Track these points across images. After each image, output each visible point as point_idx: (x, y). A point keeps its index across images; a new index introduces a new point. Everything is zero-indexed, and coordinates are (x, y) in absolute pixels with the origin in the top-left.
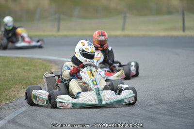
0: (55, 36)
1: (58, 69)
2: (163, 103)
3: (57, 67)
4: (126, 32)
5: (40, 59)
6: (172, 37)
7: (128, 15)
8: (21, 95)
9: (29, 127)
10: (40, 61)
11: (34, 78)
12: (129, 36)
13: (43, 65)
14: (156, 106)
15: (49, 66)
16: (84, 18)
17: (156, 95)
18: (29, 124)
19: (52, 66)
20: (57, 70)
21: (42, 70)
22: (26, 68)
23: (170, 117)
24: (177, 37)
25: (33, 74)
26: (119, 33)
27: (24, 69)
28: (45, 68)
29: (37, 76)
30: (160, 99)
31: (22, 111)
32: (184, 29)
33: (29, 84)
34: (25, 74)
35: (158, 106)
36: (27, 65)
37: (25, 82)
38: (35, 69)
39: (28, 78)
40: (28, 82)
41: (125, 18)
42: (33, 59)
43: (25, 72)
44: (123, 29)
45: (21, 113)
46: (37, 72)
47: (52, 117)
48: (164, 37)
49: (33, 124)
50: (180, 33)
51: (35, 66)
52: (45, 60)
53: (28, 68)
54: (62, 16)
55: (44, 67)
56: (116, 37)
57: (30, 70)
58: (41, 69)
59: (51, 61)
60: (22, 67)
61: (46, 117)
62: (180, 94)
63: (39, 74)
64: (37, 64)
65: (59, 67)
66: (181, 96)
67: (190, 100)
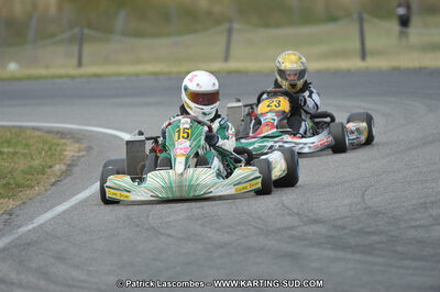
0: (73, 77)
1: (79, 151)
2: (316, 221)
3: (77, 145)
4: (232, 65)
6: (336, 73)
7: (236, 25)
9: (12, 284)
10: (37, 133)
11: (25, 173)
12: (238, 72)
13: (45, 142)
15: (58, 145)
16: (139, 34)
17: (302, 204)
18: (13, 276)
19: (65, 144)
20: (77, 155)
21: (43, 153)
22: (5, 150)
23: (332, 254)
24: (348, 72)
25: (22, 165)
26: (217, 65)
28: (50, 149)
29: (31, 167)
30: (310, 214)
32: (363, 55)
33: (14, 186)
34: (3, 163)
35: (306, 228)
36: (9, 143)
37: (4, 181)
38: (26, 151)
39: (10, 172)
40: (12, 181)
41: (230, 31)
42: (21, 127)
43: (3, 160)
44: (226, 58)
46: (32, 158)
47: (65, 259)
49: (23, 277)
50: (355, 64)
51: (27, 145)
52: (49, 131)
53: (11, 150)
54: (86, 31)
55: (46, 147)
57: (15, 154)
58: (40, 153)
59: (62, 134)
61: (53, 260)
62: (355, 200)
63: (36, 163)
64: (31, 141)
65: (83, 146)
66: (357, 204)
67: (377, 214)
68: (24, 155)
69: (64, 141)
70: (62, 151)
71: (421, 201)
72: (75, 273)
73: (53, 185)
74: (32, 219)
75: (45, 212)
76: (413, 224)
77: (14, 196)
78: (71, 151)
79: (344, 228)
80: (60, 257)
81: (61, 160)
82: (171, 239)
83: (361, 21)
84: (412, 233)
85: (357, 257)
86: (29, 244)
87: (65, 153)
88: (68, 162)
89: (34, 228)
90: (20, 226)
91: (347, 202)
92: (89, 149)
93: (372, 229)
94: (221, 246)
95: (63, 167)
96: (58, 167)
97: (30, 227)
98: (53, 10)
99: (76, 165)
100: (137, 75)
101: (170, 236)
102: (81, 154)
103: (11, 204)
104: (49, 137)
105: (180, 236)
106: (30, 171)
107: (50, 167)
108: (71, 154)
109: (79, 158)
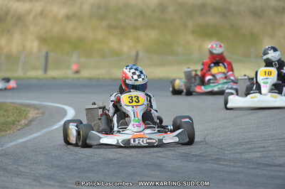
0: (40, 79)
1: (38, 114)
3: (37, 111)
5: (14, 103)
10: (13, 105)
11: (3, 124)
13: (17, 109)
15: (25, 110)
19: (29, 111)
20: (36, 116)
21: (15, 115)
28: (20, 113)
29: (6, 121)
38: (5, 113)
42: (4, 103)
46: (8, 117)
51: (6, 111)
52: (21, 104)
55: (18, 111)
59: (28, 106)
63: (10, 119)
64: (9, 109)
65: (40, 112)
68: (4, 116)
69: (29, 109)
70: (27, 114)
73: (19, 130)
81: (25, 118)
87: (29, 115)
88: (30, 119)
92: (43, 113)
95: (27, 122)
96: (23, 122)
99: (34, 121)
102: (39, 115)
106: (6, 123)
107: (19, 121)
108: (32, 115)
109: (37, 118)
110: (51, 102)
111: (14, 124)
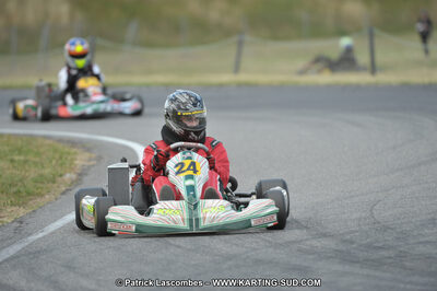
1: (90, 160)
2: (324, 235)
3: (87, 155)
4: (243, 77)
6: (345, 87)
7: (248, 38)
8: (5, 219)
10: (48, 142)
11: (36, 182)
12: (248, 85)
13: (56, 151)
14: (308, 243)
15: (69, 154)
16: (149, 45)
17: (310, 218)
18: (23, 284)
19: (75, 153)
20: (87, 164)
21: (54, 162)
22: (16, 158)
23: (338, 267)
24: (357, 87)
25: (32, 173)
26: (227, 78)
27: (12, 161)
28: (61, 158)
29: (41, 176)
30: (319, 228)
31: (8, 256)
32: (373, 69)
33: (24, 194)
34: (14, 171)
35: (314, 242)
36: (20, 151)
37: (15, 189)
38: (37, 159)
39: (21, 180)
40: (21, 189)
41: (240, 44)
42: (33, 137)
43: (14, 167)
44: (237, 69)
45: (6, 260)
46: (43, 167)
47: (75, 268)
48: (329, 87)
49: (33, 285)
50: (364, 78)
51: (38, 154)
52: (60, 140)
53: (22, 158)
54: (99, 41)
55: (57, 156)
56: (221, 86)
57: (26, 162)
58: (51, 162)
59: (73, 143)
60: (9, 157)
61: (63, 269)
62: (364, 215)
63: (47, 171)
64: (42, 150)
65: (93, 155)
66: (365, 219)
67: (386, 228)
68: (35, 164)
69: (74, 150)
70: (72, 160)
71: (429, 217)
72: (85, 283)
73: (63, 193)
74: (41, 227)
75: (55, 220)
76: (422, 239)
77: (24, 204)
78: (81, 160)
79: (352, 243)
80: (69, 267)
81: (72, 170)
82: (179, 250)
83: (371, 36)
84: (421, 249)
85: (365, 271)
86: (39, 252)
87: (77, 162)
88: (79, 171)
89: (44, 237)
90: (30, 234)
91: (355, 216)
92: (99, 158)
93: (380, 245)
94: (229, 258)
95: (74, 176)
96: (69, 176)
97: (41, 235)
98: (65, 19)
99: (86, 174)
100: (148, 86)
101: (179, 247)
102: (92, 163)
103: (22, 212)
104: (60, 146)
105: (189, 247)
106: (41, 179)
107: (61, 175)
108: (82, 163)
109: (89, 167)
110: (108, 135)
111: (54, 182)
